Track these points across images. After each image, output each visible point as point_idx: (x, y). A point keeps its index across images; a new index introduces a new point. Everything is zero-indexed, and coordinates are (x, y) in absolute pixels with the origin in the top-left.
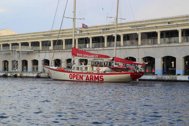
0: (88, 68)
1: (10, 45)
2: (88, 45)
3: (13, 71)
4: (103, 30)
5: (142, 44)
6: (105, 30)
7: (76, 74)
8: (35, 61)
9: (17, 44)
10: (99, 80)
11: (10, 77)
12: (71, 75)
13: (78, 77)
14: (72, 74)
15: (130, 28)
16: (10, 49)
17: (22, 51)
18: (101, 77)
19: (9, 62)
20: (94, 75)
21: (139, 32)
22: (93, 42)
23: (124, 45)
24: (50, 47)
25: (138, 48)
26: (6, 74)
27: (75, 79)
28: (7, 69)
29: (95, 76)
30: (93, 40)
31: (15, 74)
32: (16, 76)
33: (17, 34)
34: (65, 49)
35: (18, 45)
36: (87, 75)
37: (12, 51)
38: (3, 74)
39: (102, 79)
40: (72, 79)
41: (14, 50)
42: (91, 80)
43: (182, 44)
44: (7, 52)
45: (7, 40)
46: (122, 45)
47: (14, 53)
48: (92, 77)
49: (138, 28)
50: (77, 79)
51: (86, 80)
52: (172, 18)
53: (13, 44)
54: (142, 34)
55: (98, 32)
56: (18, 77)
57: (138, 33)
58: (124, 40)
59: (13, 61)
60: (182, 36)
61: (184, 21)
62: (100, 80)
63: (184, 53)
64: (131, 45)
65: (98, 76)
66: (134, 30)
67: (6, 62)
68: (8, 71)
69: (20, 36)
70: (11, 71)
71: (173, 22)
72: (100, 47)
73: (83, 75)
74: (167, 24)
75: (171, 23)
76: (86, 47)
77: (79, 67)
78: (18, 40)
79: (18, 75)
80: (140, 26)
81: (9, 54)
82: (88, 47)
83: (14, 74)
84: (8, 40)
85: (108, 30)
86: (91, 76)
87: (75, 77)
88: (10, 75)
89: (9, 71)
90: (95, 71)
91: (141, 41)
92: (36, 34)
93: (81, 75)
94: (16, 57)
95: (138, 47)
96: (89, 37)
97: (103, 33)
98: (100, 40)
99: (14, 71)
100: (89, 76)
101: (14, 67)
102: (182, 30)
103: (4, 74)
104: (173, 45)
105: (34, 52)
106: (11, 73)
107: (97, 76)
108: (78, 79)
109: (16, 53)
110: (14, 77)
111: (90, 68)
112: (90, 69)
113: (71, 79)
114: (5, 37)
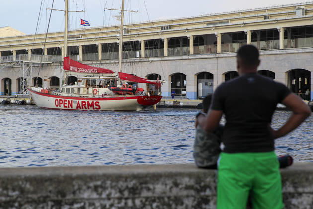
0: (82, 90)
1: (15, 54)
2: (138, 53)
3: (18, 94)
4: (162, 29)
5: (222, 52)
6: (165, 29)
7: (63, 99)
8: (54, 79)
9: (25, 52)
10: (94, 108)
11: (15, 104)
12: (57, 101)
13: (66, 104)
14: (58, 99)
15: (205, 26)
16: (15, 60)
17: (33, 63)
18: (97, 104)
19: (12, 81)
20: (86, 101)
21: (218, 33)
22: (146, 48)
23: (195, 53)
24: (78, 56)
25: (216, 58)
26: (9, 100)
27: (62, 107)
28: (9, 92)
29: (88, 102)
30: (146, 45)
31: (23, 99)
32: (24, 103)
33: (25, 35)
34: (102, 60)
35: (27, 53)
36: (77, 100)
37: (18, 63)
38: (3, 100)
39: (98, 107)
40: (58, 108)
41: (20, 61)
42: (83, 108)
43: (284, 52)
44: (9, 65)
45: (8, 44)
46: (192, 53)
47: (20, 66)
48: (84, 104)
49: (217, 26)
50: (64, 107)
51: (77, 108)
52: (272, 10)
53: (18, 52)
54: (224, 35)
55: (155, 31)
56: (28, 104)
57: (216, 33)
58: (195, 44)
59: (19, 79)
60: (285, 38)
61: (288, 14)
62: (96, 109)
63: (287, 65)
64: (207, 54)
65: (93, 102)
66: (210, 29)
67: (7, 81)
68: (10, 94)
69: (29, 38)
70: (15, 94)
71: (271, 16)
72: (157, 57)
73: (73, 100)
74: (262, 20)
75: (268, 19)
76: (135, 56)
77: (69, 89)
78: (27, 45)
79: (28, 101)
80: (219, 23)
81: (13, 67)
82: (138, 55)
83: (21, 100)
84: (11, 45)
85: (170, 28)
86: (83, 102)
87: (61, 103)
88: (14, 101)
89: (12, 95)
90: (90, 94)
91: (222, 46)
92: (56, 36)
93: (70, 100)
94: (23, 72)
95: (217, 56)
96: (139, 39)
97: (162, 34)
98: (157, 45)
99: (21, 94)
100: (80, 101)
101: (20, 88)
102: (285, 29)
103: (6, 99)
104: (270, 53)
105: (52, 65)
106: (16, 99)
107: (91, 102)
108: (66, 107)
109: (24, 66)
110: (21, 104)
111: (84, 89)
112: (84, 91)
113: (57, 106)
114: (4, 41)
